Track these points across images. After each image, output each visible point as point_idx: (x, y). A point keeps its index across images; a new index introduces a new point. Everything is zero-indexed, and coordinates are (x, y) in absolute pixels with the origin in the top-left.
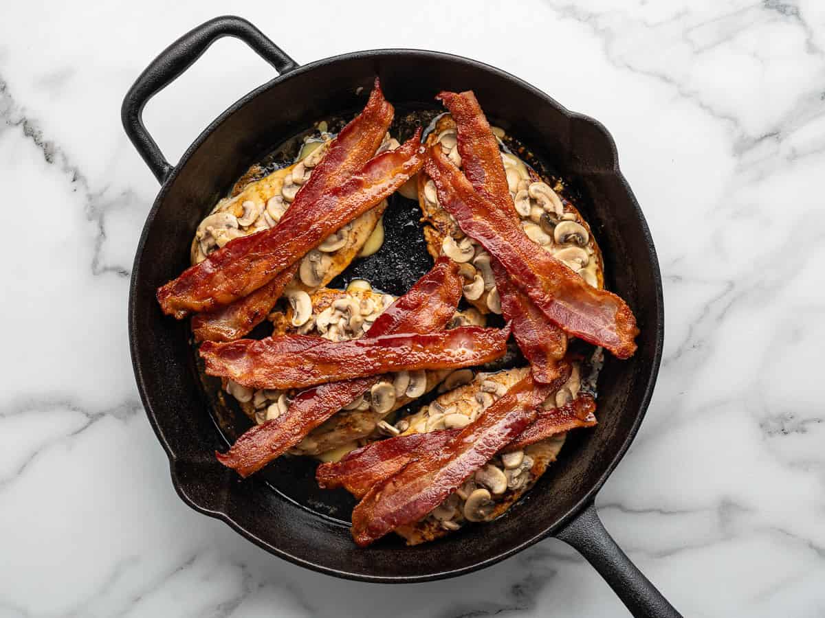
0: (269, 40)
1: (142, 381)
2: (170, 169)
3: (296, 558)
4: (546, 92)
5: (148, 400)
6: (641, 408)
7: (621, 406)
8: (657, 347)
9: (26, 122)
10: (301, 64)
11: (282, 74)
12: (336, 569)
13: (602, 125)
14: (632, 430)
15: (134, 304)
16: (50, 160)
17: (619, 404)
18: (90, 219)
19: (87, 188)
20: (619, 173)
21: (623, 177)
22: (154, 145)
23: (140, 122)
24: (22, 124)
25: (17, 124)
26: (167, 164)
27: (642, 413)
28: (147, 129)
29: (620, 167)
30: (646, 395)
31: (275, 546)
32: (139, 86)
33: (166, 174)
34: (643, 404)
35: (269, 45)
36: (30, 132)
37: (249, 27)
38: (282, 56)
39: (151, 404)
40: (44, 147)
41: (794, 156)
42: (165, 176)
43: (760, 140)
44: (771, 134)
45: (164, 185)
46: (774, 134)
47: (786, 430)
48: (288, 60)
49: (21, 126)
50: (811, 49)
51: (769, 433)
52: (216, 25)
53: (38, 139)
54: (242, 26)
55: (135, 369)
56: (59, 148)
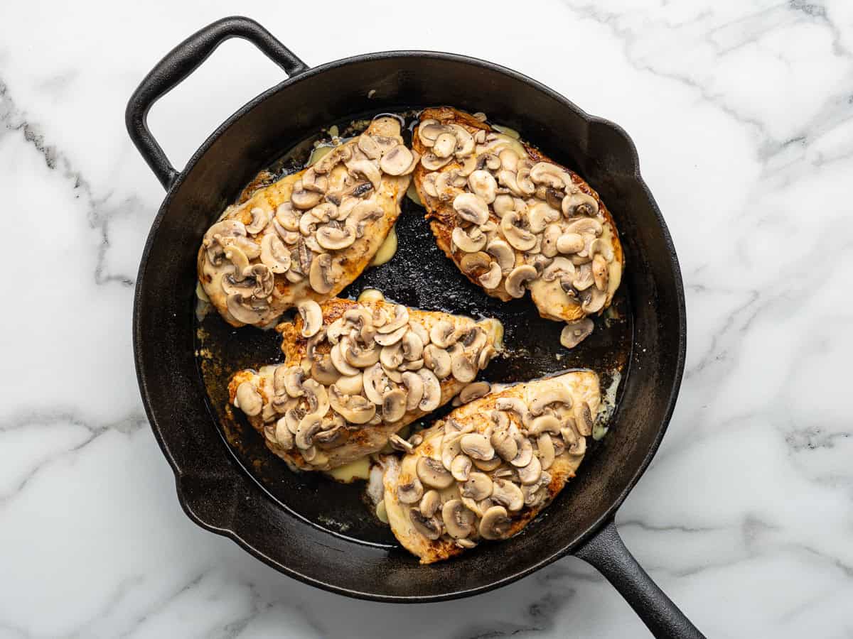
0: (278, 42)
1: (147, 394)
2: (175, 174)
5: (153, 413)
6: (663, 421)
7: (643, 420)
8: (680, 359)
9: (27, 126)
10: (311, 67)
11: (291, 76)
12: (347, 589)
13: (623, 130)
15: (138, 314)
16: (52, 165)
17: (640, 418)
18: (93, 227)
19: (90, 194)
20: (640, 179)
21: (644, 183)
22: (160, 150)
23: (145, 126)
24: (23, 127)
25: (17, 129)
26: (173, 170)
28: (152, 133)
29: (641, 172)
31: (284, 564)
32: (143, 89)
35: (278, 46)
36: (31, 136)
37: (257, 29)
38: (291, 58)
39: (156, 418)
40: (45, 152)
41: (820, 161)
42: (171, 181)
43: (787, 144)
44: (797, 140)
45: (170, 191)
46: (800, 139)
47: (813, 445)
48: (298, 63)
49: (22, 130)
50: (839, 50)
51: (795, 447)
52: (224, 25)
53: (39, 144)
54: (250, 26)
55: (140, 382)
56: (62, 153)
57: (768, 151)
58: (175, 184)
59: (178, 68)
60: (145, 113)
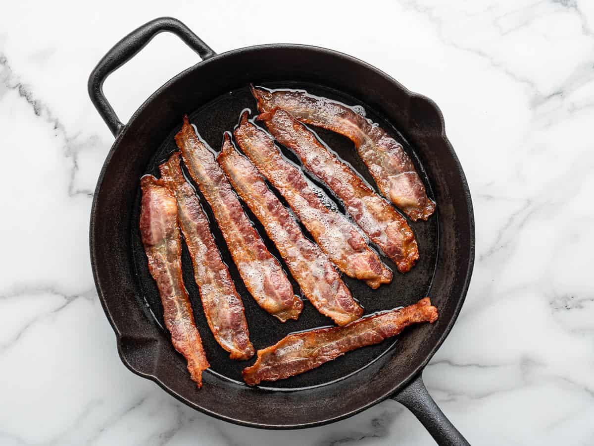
0: (196, 35)
1: (98, 279)
2: (122, 126)
3: (206, 410)
4: (394, 78)
5: (102, 293)
6: (457, 307)
7: (443, 306)
8: (470, 263)
9: (21, 86)
10: (218, 53)
11: (204, 60)
12: (235, 418)
13: (434, 102)
14: (450, 323)
15: (94, 223)
16: (38, 114)
17: (442, 304)
18: (67, 156)
19: (65, 133)
20: (445, 137)
21: (448, 140)
22: (111, 109)
23: (101, 92)
24: (18, 87)
25: (14, 88)
26: (120, 123)
27: (457, 312)
28: (106, 97)
29: (446, 133)
30: (461, 298)
31: (191, 401)
32: (101, 67)
33: (119, 130)
34: (458, 304)
35: (195, 38)
36: (23, 93)
37: (181, 26)
38: (204, 47)
39: (104, 296)
40: (34, 104)
41: (573, 109)
42: (118, 131)
43: (549, 97)
44: (558, 93)
45: (117, 137)
46: (559, 93)
47: (568, 307)
48: (208, 50)
49: (17, 89)
50: (586, 31)
51: (556, 309)
52: (157, 23)
53: (30, 98)
54: (176, 24)
55: (94, 270)
56: (45, 105)
57: (537, 102)
58: (121, 133)
59: (125, 53)
60: (101, 84)
